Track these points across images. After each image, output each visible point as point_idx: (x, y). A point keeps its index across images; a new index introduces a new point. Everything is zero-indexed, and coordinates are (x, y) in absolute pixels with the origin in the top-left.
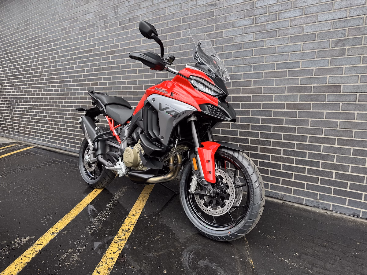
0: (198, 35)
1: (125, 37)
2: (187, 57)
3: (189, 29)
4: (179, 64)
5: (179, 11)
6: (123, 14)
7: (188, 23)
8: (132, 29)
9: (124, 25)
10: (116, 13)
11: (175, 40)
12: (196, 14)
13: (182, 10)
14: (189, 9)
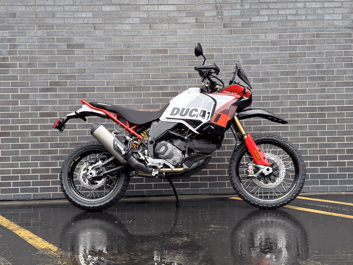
0: (335, 51)
1: (233, 41)
2: (323, 69)
3: (325, 44)
4: (312, 75)
5: (313, 27)
6: (233, 16)
7: (324, 39)
8: (246, 35)
9: (232, 29)
10: (220, 14)
11: (308, 53)
12: (332, 32)
13: (316, 26)
14: (325, 27)
